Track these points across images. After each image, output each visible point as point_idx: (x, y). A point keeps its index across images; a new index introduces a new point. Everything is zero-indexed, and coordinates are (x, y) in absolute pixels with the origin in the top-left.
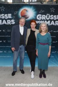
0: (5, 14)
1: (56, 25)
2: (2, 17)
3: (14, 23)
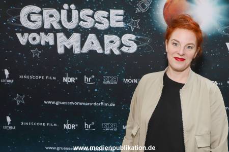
0: (96, 8)
2: (82, 23)
3: (133, 48)
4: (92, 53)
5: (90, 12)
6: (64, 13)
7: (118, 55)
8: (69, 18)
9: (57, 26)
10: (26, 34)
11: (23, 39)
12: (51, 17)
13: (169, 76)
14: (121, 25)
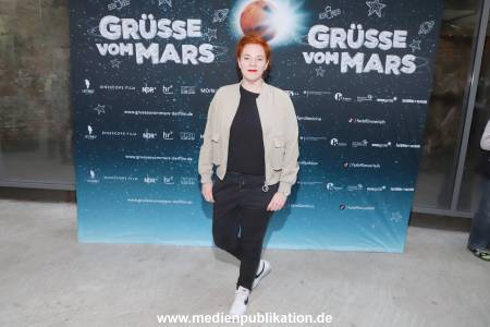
0: (173, 18)
1: (387, 72)
2: (160, 34)
3: (210, 58)
4: (170, 63)
5: (168, 22)
6: (142, 23)
7: (196, 66)
8: (148, 29)
9: (136, 37)
10: (105, 45)
11: (103, 50)
12: (130, 28)
13: (244, 87)
14: (199, 34)
